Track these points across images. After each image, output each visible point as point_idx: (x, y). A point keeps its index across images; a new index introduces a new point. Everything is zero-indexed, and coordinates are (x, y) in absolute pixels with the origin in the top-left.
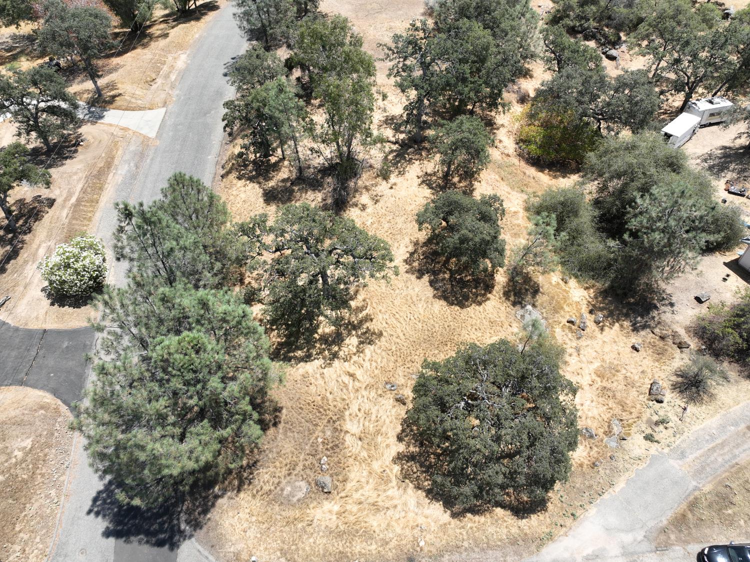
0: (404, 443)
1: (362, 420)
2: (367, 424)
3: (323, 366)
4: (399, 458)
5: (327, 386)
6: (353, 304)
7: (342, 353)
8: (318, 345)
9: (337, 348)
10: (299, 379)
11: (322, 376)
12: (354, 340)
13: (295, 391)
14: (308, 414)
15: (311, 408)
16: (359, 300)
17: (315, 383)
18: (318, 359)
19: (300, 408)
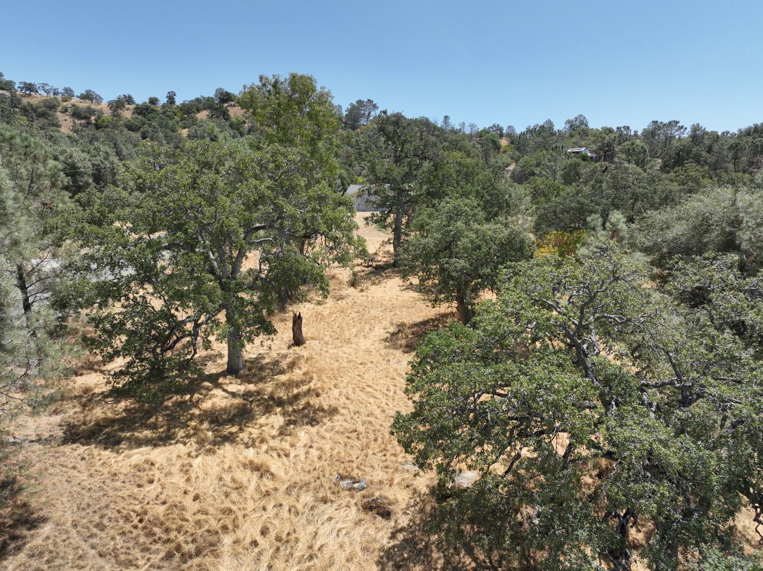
3: (194, 454)
5: (192, 486)
6: (283, 378)
7: (244, 436)
8: (193, 423)
9: (234, 429)
10: (125, 472)
11: (185, 470)
12: (277, 420)
13: (101, 493)
14: (113, 538)
15: (128, 527)
16: (297, 374)
17: (163, 480)
18: (185, 444)
19: (97, 526)
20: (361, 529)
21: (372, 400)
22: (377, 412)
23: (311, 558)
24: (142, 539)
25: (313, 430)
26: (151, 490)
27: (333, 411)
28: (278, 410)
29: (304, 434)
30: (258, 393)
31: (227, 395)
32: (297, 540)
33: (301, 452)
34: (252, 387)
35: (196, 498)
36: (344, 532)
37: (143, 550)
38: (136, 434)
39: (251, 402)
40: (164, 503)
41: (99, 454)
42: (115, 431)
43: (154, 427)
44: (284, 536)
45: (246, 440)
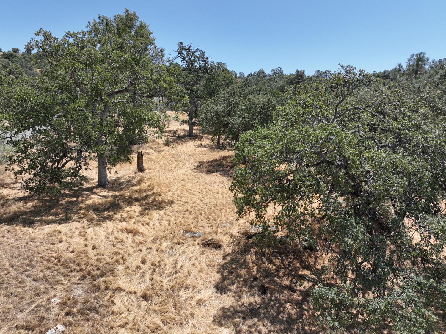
0: (230, 293)
3: (86, 227)
4: (227, 316)
5: (89, 242)
6: (135, 188)
7: (118, 216)
8: (82, 212)
9: (111, 214)
10: (41, 237)
11: (83, 235)
12: (136, 208)
13: (26, 249)
14: (41, 271)
15: (50, 265)
16: (144, 186)
17: (68, 241)
18: (79, 222)
19: (28, 265)
20: (204, 256)
21: (194, 196)
22: (199, 201)
23: (176, 272)
24: (62, 270)
25: (162, 212)
26: (63, 246)
27: (171, 203)
28: (137, 203)
29: (155, 214)
30: (121, 196)
31: (101, 197)
32: (165, 265)
33: (157, 223)
34: (117, 193)
35: (94, 248)
36: (194, 258)
37: (65, 276)
38: (44, 218)
39: (118, 200)
40: (73, 252)
41: (20, 229)
42: (29, 217)
43: (56, 214)
44: (157, 263)
45: (119, 219)
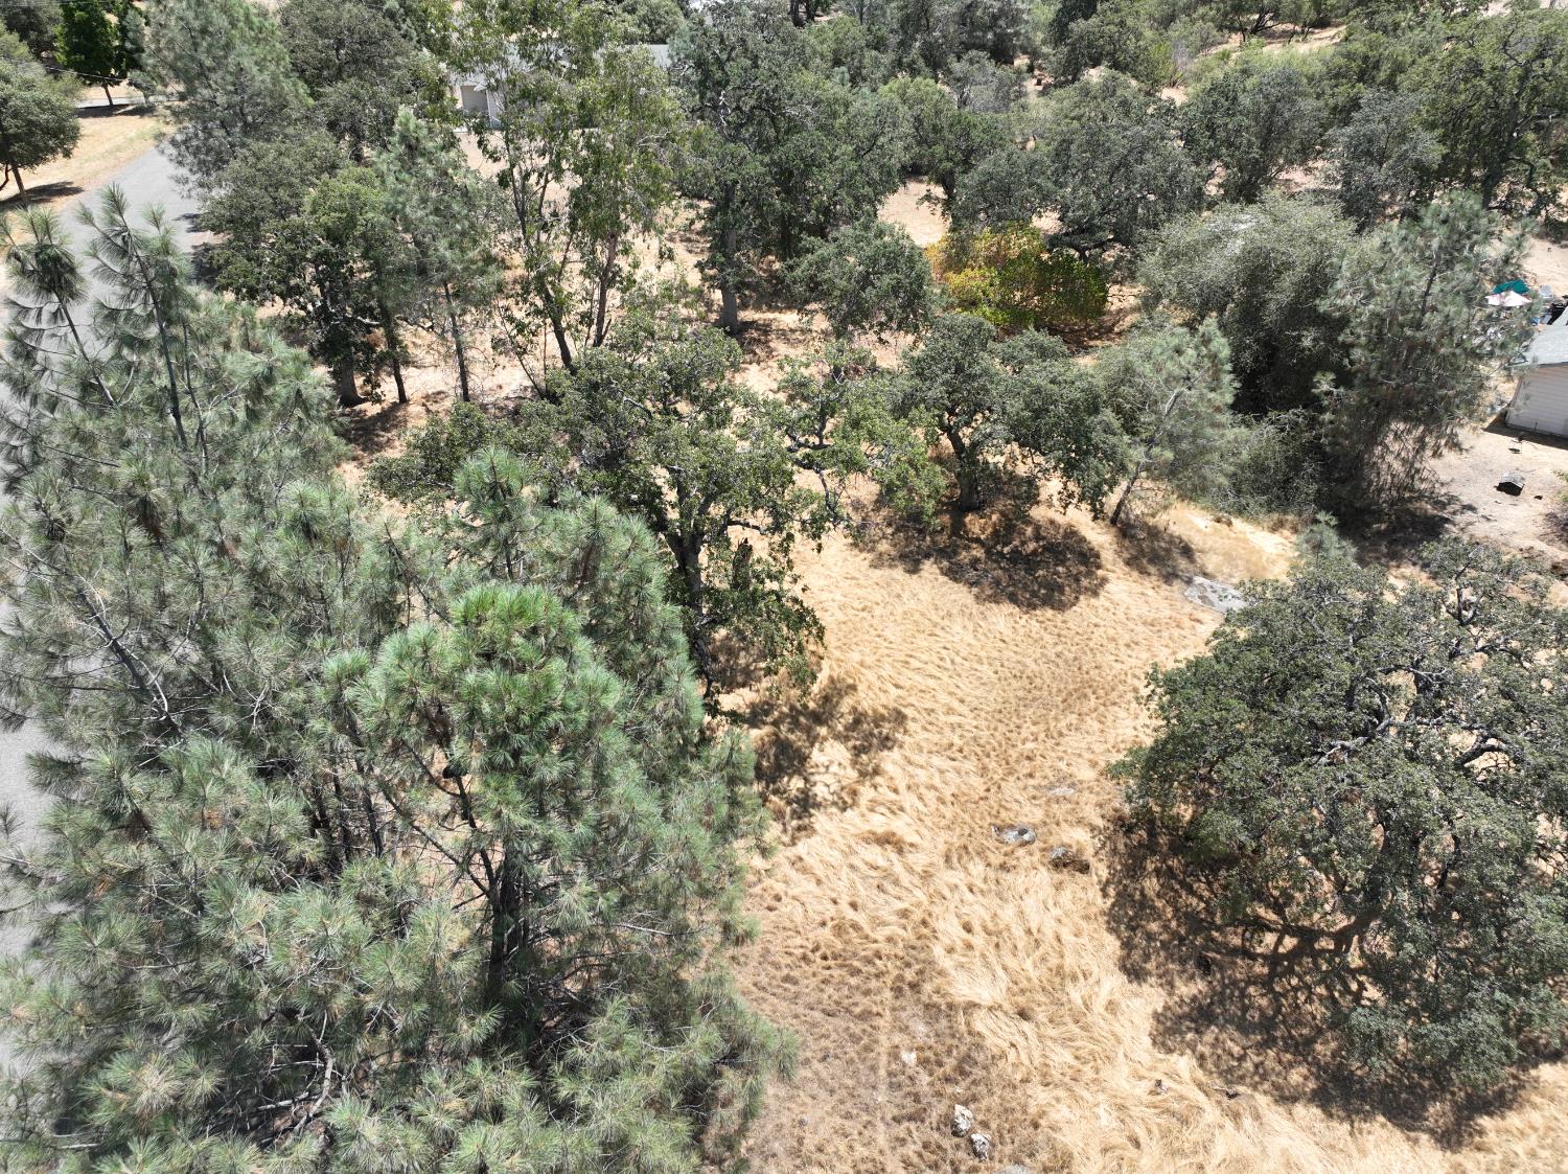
0: (1152, 980)
1: (992, 959)
2: (1011, 963)
3: (786, 839)
4: (1170, 1029)
5: (831, 890)
7: (821, 790)
9: (798, 782)
11: (800, 867)
12: (836, 750)
14: (819, 990)
17: (789, 892)
20: (1067, 894)
23: (1037, 944)
26: (791, 911)
27: (897, 716)
29: (890, 766)
32: (1008, 928)
33: (913, 798)
34: (749, 695)
35: (854, 906)
36: (1050, 902)
37: (865, 994)
39: (776, 726)
40: (823, 924)
45: (830, 798)
